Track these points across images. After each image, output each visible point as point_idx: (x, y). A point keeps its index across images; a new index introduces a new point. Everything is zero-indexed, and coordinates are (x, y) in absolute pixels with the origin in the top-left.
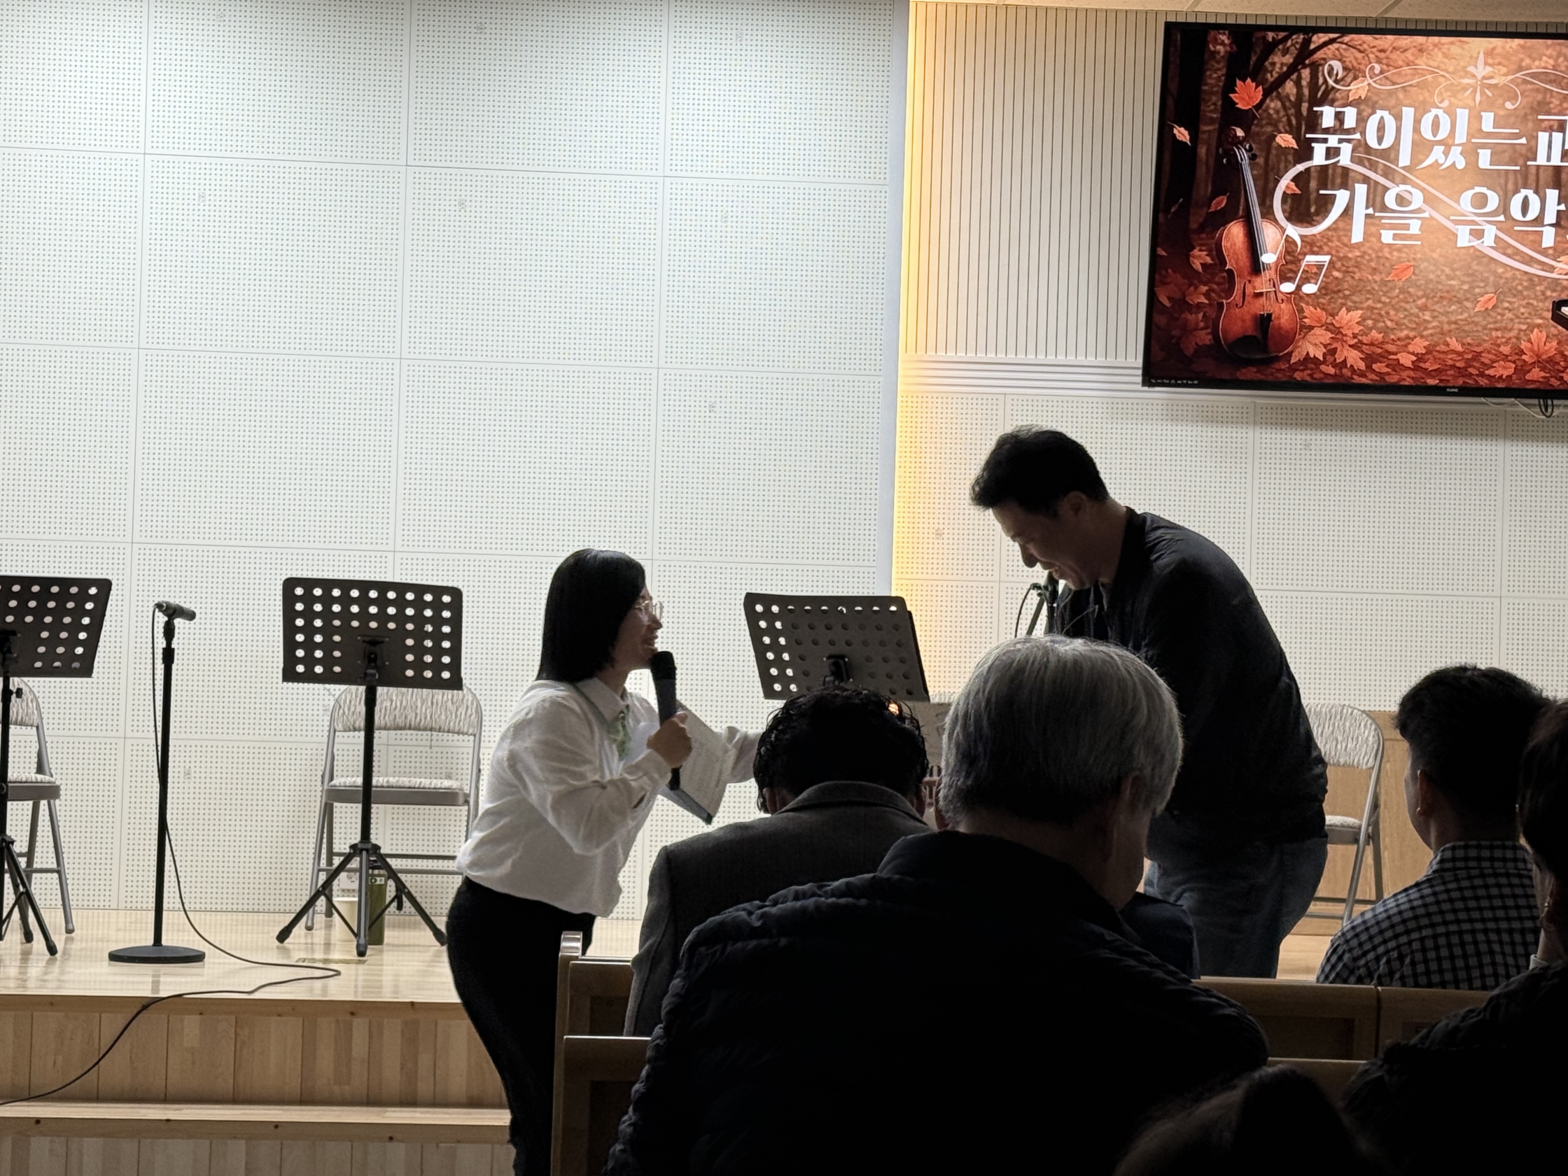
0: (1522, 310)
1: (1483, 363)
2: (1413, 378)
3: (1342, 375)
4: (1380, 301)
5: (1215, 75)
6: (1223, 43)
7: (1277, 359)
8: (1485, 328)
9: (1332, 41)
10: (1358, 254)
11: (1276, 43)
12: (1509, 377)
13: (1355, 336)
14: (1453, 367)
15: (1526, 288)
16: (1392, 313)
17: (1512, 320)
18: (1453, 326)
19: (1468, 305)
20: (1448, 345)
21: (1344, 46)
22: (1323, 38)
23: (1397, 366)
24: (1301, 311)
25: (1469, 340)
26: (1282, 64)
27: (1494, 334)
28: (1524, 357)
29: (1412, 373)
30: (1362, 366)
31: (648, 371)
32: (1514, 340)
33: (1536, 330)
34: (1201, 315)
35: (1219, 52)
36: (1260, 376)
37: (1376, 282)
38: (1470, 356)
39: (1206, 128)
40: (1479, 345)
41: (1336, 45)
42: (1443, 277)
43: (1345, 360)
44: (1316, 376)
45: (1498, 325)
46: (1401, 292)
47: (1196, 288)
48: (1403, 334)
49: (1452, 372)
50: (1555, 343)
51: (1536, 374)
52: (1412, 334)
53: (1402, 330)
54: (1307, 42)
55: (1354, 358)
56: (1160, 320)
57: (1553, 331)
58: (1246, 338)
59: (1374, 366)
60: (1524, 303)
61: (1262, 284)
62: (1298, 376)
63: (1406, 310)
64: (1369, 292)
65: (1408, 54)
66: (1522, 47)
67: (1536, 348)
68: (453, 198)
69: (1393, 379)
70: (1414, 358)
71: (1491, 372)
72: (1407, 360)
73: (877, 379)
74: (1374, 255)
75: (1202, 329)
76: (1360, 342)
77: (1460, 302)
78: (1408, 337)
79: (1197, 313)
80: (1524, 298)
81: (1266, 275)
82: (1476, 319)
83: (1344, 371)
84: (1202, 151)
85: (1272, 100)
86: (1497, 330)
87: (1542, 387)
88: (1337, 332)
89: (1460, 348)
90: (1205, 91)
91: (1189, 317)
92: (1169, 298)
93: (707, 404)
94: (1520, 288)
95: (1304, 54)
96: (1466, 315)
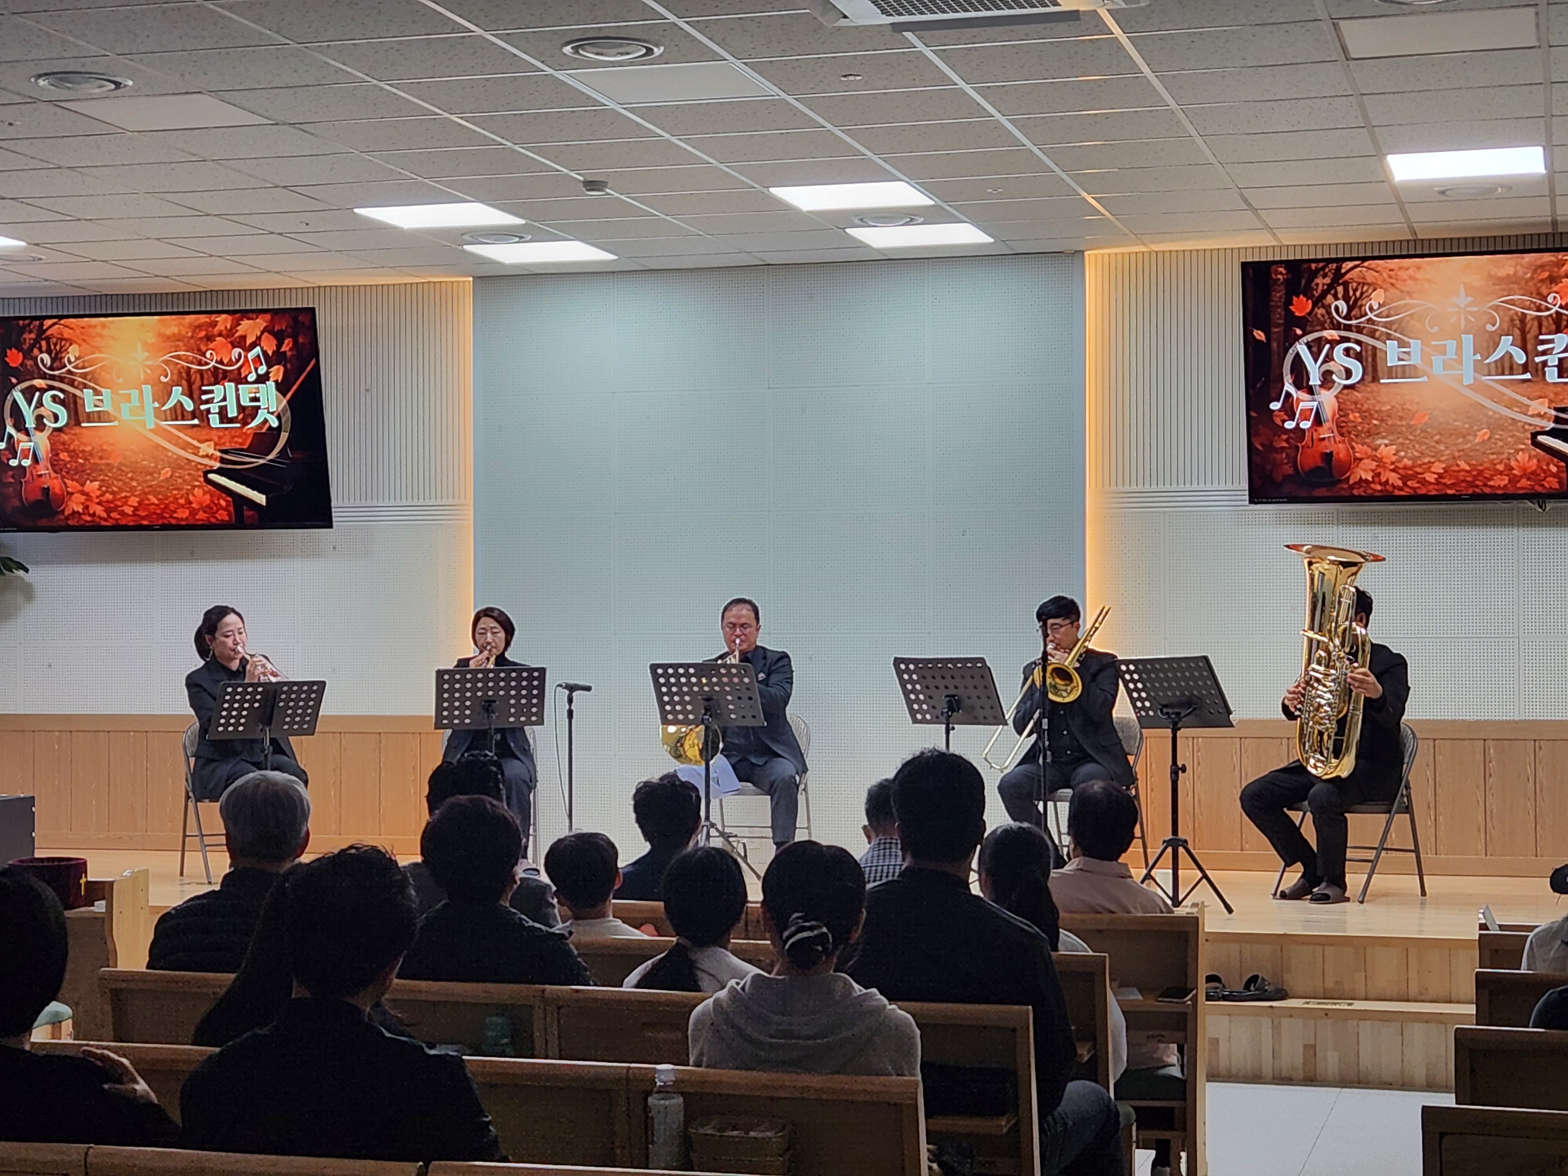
0: (1510, 439)
1: (1485, 478)
2: (1437, 490)
3: (1386, 490)
4: (1407, 439)
5: (1278, 295)
6: (1281, 273)
7: (1340, 481)
8: (1484, 453)
9: (1356, 266)
10: (1388, 407)
11: (1318, 270)
12: (1505, 486)
13: (1392, 463)
14: (1463, 481)
15: (1510, 425)
16: (1417, 446)
17: (1502, 447)
18: (1461, 453)
19: (1471, 438)
20: (1458, 465)
21: (1364, 269)
22: (1350, 264)
23: (1424, 482)
24: (1353, 448)
25: (1474, 462)
26: (1324, 285)
27: (1491, 457)
28: (1514, 472)
29: (1436, 487)
30: (1400, 483)
32: (1506, 461)
33: (1521, 453)
34: (1284, 455)
35: (1279, 279)
36: (1330, 494)
37: (1403, 426)
38: (1475, 473)
39: (1276, 330)
40: (1481, 465)
41: (1359, 269)
42: (1450, 421)
43: (1387, 482)
44: (1369, 492)
45: (1493, 451)
46: (1422, 431)
47: (1279, 436)
48: (1426, 460)
49: (1463, 484)
50: (1535, 461)
51: (1524, 483)
52: (1433, 460)
53: (1425, 457)
54: (1339, 268)
55: (1394, 478)
56: (1256, 459)
57: (1534, 453)
58: (1317, 469)
59: (1409, 483)
60: (1510, 434)
61: (1324, 433)
62: (1355, 492)
63: (1426, 444)
64: (1399, 433)
65: (1411, 272)
66: (1490, 260)
67: (1521, 464)
68: (798, 407)
69: (1423, 491)
70: (1436, 476)
71: (1491, 483)
72: (1431, 478)
74: (1400, 408)
75: (1286, 464)
76: (1396, 467)
77: (1464, 437)
78: (1430, 462)
79: (1282, 453)
80: (1510, 431)
81: (1326, 425)
82: (1477, 447)
83: (1388, 487)
84: (1274, 345)
85: (1319, 308)
86: (1492, 454)
87: (1529, 492)
88: (1380, 461)
89: (1468, 468)
90: (1273, 306)
91: (1275, 455)
92: (1262, 445)
93: (961, 531)
94: (1506, 424)
95: (1338, 275)
96: (1469, 445)
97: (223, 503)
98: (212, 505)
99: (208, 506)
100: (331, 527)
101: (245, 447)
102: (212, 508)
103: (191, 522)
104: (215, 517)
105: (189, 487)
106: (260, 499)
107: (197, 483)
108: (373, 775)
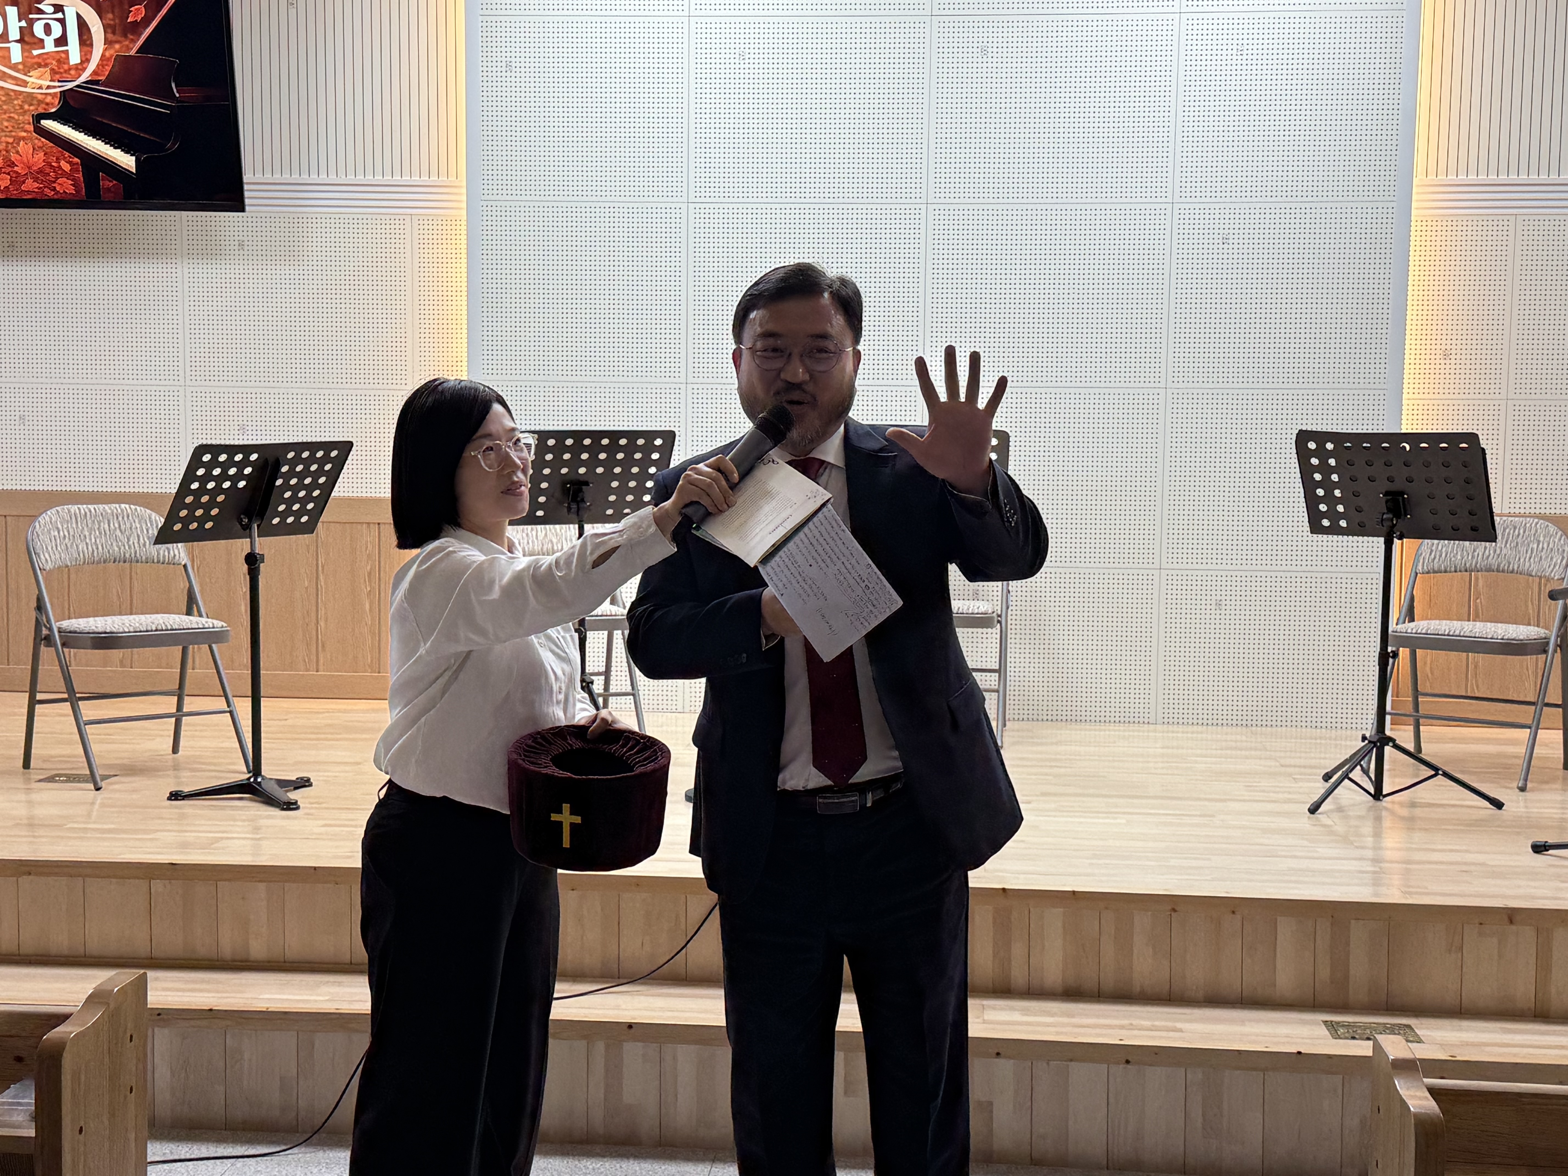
31: (1163, 206)
68: (975, 45)
73: (1391, 205)
93: (1220, 236)
97: (66, 167)
98: (48, 170)
99: (40, 171)
100: (242, 210)
101: (103, 78)
102: (48, 174)
103: (14, 194)
104: (54, 189)
105: (11, 140)
106: (127, 161)
107: (24, 134)
108: (306, 584)
